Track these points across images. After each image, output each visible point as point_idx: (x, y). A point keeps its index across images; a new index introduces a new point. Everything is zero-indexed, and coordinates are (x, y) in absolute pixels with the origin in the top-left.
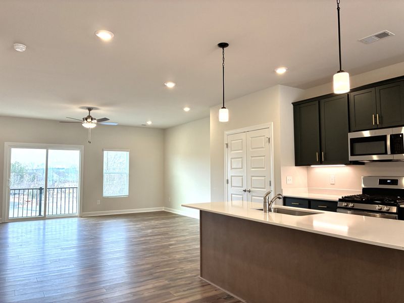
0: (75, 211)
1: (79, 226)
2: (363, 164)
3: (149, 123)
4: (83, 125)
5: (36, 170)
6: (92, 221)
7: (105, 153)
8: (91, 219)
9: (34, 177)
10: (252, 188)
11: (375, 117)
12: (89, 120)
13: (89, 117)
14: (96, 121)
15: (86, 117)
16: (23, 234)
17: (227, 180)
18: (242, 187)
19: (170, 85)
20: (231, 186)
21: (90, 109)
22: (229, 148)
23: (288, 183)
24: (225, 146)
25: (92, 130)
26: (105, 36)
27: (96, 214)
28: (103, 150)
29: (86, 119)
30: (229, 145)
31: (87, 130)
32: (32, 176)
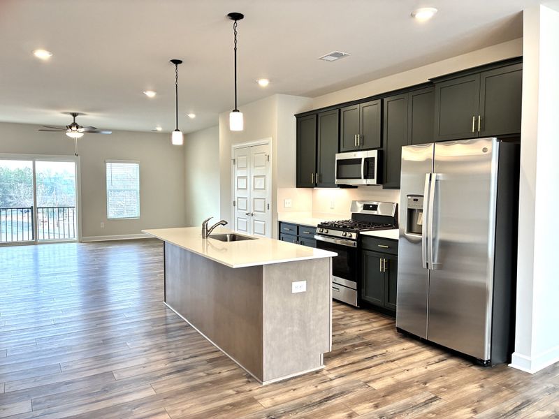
0: (72, 236)
1: (79, 252)
2: (356, 187)
3: (159, 129)
4: (67, 134)
5: (55, 179)
6: (91, 247)
7: (108, 165)
8: (91, 245)
9: (52, 188)
10: (254, 211)
11: (357, 138)
12: (74, 128)
13: (74, 124)
14: (83, 130)
15: (70, 124)
16: (4, 260)
17: (234, 202)
18: (246, 210)
19: (151, 94)
20: (238, 209)
21: (74, 115)
22: (236, 165)
23: (286, 206)
24: (232, 162)
25: (79, 140)
26: (43, 55)
27: (100, 238)
28: (105, 162)
29: (70, 127)
30: (236, 161)
31: (72, 140)
32: (49, 187)
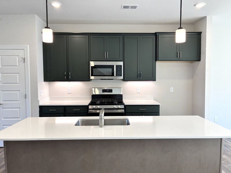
11: (107, 54)
